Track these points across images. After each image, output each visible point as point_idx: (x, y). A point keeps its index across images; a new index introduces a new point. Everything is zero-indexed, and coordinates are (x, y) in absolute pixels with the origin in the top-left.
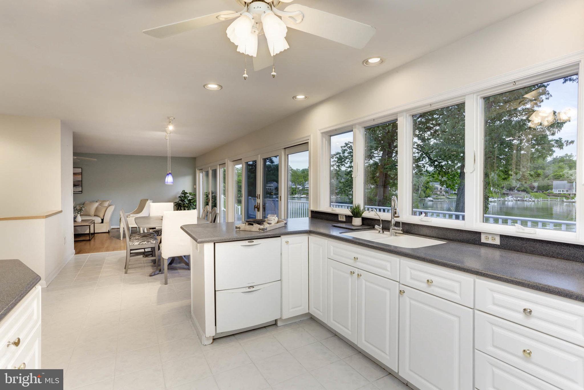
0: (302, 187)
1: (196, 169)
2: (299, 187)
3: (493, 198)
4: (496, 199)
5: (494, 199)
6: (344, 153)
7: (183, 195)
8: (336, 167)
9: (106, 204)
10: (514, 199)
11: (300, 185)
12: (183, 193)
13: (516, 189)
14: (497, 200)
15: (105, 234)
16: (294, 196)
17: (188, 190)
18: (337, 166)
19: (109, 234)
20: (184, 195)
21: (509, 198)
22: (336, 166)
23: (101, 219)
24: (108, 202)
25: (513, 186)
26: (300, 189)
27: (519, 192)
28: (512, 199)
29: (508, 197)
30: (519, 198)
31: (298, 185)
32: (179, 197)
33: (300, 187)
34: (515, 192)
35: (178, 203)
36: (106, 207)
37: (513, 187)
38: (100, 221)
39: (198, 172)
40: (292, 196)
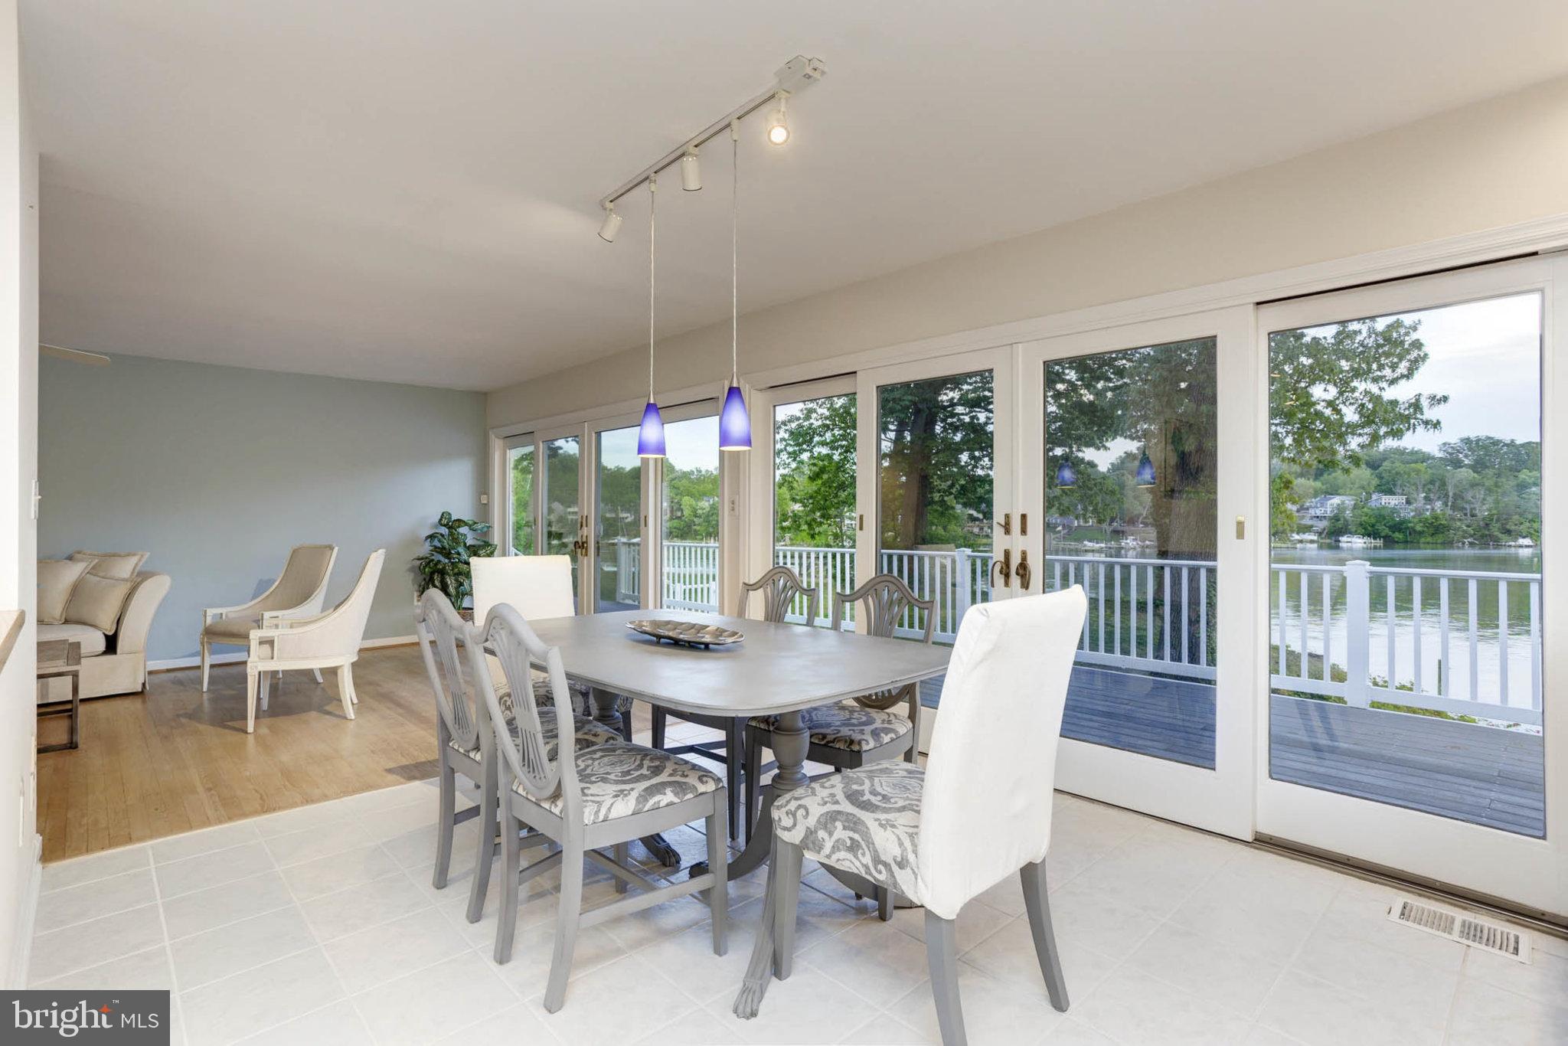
0: (633, 517)
1: (492, 437)
2: (625, 515)
3: (1097, 543)
4: (1103, 545)
5: (1098, 545)
6: (808, 417)
7: (444, 531)
8: (787, 456)
9: (125, 569)
10: (1138, 544)
11: (628, 511)
12: (444, 521)
13: (1140, 520)
14: (1106, 547)
15: (126, 703)
16: (613, 541)
17: (462, 508)
18: (789, 453)
19: (144, 702)
20: (447, 530)
21: (1128, 541)
22: (785, 453)
23: (106, 636)
24: (134, 560)
25: (1136, 512)
26: (627, 521)
27: (1147, 528)
28: (1135, 543)
29: (1127, 539)
30: (1147, 542)
31: (622, 510)
32: (431, 537)
33: (629, 515)
34: (1138, 527)
35: (433, 560)
36: (124, 580)
37: (1136, 516)
38: (101, 645)
39: (497, 445)
40: (606, 541)
